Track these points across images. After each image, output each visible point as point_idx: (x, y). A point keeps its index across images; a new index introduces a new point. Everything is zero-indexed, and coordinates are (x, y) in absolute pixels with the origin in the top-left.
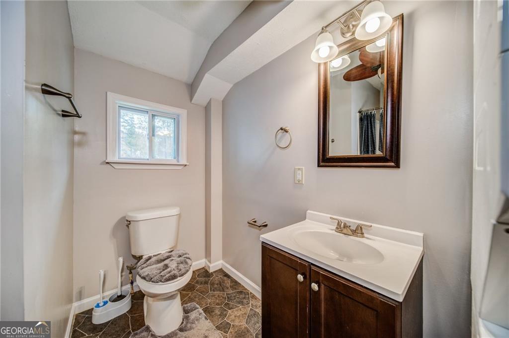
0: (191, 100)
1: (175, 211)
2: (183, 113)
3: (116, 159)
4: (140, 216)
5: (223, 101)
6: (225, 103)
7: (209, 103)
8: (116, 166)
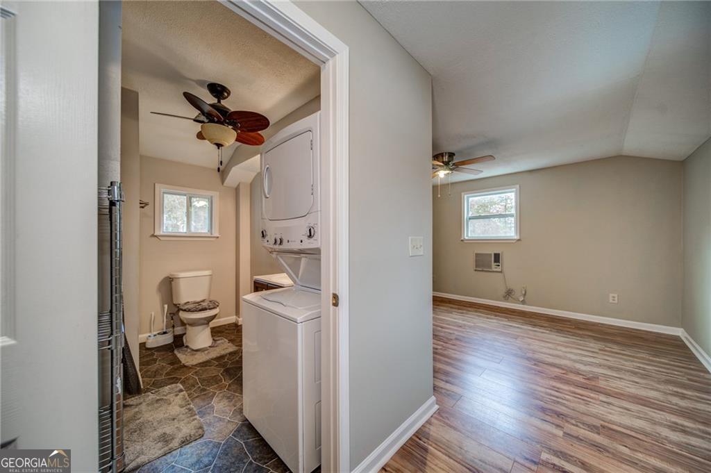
0: (223, 184)
1: (207, 273)
2: (216, 194)
3: (161, 233)
4: (182, 275)
5: (251, 184)
6: (252, 185)
7: (239, 185)
8: (161, 238)
